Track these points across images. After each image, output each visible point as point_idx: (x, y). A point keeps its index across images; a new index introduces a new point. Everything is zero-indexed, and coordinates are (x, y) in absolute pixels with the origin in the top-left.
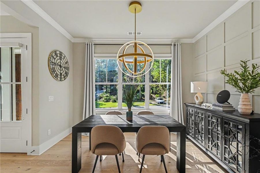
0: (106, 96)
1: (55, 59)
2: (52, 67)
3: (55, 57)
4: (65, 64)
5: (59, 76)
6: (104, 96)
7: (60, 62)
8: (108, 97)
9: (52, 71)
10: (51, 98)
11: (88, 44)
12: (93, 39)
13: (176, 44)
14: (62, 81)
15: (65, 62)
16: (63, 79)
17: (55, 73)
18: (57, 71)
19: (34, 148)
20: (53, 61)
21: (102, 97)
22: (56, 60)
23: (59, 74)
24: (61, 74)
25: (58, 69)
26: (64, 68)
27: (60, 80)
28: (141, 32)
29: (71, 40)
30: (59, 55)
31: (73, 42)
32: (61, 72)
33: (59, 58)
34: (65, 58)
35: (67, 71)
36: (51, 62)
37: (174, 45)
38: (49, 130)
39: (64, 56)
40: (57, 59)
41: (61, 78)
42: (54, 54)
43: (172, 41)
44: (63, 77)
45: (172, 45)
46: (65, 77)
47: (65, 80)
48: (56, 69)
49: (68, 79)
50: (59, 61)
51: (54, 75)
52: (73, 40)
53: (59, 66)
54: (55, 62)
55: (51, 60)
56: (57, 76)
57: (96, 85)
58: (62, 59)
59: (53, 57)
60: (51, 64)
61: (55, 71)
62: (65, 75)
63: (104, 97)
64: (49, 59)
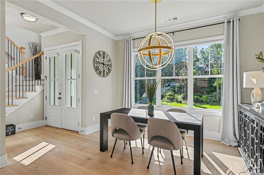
0: (169, 95)
1: (98, 58)
2: (96, 66)
3: (99, 57)
4: (107, 62)
5: (102, 73)
7: (104, 61)
9: (97, 69)
10: (96, 92)
11: (127, 40)
12: (132, 34)
13: (232, 20)
14: (105, 77)
15: (108, 60)
16: (106, 75)
17: (99, 70)
18: (100, 69)
19: (83, 129)
20: (97, 61)
22: (99, 60)
23: (102, 71)
24: (104, 71)
25: (101, 67)
26: (107, 65)
27: (103, 76)
28: (177, 17)
29: (114, 39)
30: (102, 55)
31: (116, 40)
32: (104, 69)
33: (102, 57)
34: (108, 56)
35: (109, 68)
36: (95, 61)
37: (228, 22)
38: (94, 118)
39: (107, 55)
40: (100, 58)
41: (104, 74)
42: (97, 55)
43: (225, 17)
44: (105, 73)
45: (224, 23)
46: (107, 73)
47: (107, 76)
48: (99, 67)
49: (110, 75)
50: (102, 59)
51: (98, 72)
52: (116, 39)
53: (102, 64)
54: (99, 61)
55: (96, 60)
56: (101, 73)
57: (136, 80)
58: (105, 58)
59: (97, 57)
60: (96, 63)
61: (99, 69)
62: (108, 72)
63: (167, 96)
64: (94, 60)
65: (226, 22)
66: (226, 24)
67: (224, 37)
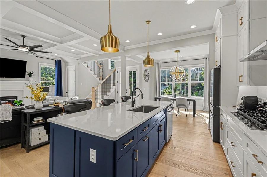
0: (168, 92)
6: (167, 91)
8: (170, 93)
9: (145, 78)
10: (144, 89)
11: (157, 63)
12: (160, 60)
13: (207, 58)
15: (148, 73)
16: (148, 81)
21: (165, 93)
28: (184, 56)
34: (148, 71)
35: (149, 77)
42: (145, 71)
43: (205, 56)
57: (161, 83)
62: (148, 79)
64: (144, 74)
65: (205, 58)
66: (205, 59)
67: (204, 65)
